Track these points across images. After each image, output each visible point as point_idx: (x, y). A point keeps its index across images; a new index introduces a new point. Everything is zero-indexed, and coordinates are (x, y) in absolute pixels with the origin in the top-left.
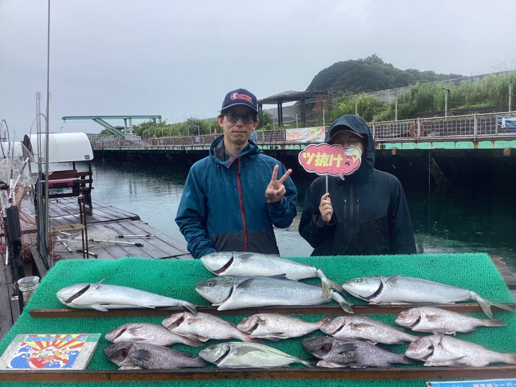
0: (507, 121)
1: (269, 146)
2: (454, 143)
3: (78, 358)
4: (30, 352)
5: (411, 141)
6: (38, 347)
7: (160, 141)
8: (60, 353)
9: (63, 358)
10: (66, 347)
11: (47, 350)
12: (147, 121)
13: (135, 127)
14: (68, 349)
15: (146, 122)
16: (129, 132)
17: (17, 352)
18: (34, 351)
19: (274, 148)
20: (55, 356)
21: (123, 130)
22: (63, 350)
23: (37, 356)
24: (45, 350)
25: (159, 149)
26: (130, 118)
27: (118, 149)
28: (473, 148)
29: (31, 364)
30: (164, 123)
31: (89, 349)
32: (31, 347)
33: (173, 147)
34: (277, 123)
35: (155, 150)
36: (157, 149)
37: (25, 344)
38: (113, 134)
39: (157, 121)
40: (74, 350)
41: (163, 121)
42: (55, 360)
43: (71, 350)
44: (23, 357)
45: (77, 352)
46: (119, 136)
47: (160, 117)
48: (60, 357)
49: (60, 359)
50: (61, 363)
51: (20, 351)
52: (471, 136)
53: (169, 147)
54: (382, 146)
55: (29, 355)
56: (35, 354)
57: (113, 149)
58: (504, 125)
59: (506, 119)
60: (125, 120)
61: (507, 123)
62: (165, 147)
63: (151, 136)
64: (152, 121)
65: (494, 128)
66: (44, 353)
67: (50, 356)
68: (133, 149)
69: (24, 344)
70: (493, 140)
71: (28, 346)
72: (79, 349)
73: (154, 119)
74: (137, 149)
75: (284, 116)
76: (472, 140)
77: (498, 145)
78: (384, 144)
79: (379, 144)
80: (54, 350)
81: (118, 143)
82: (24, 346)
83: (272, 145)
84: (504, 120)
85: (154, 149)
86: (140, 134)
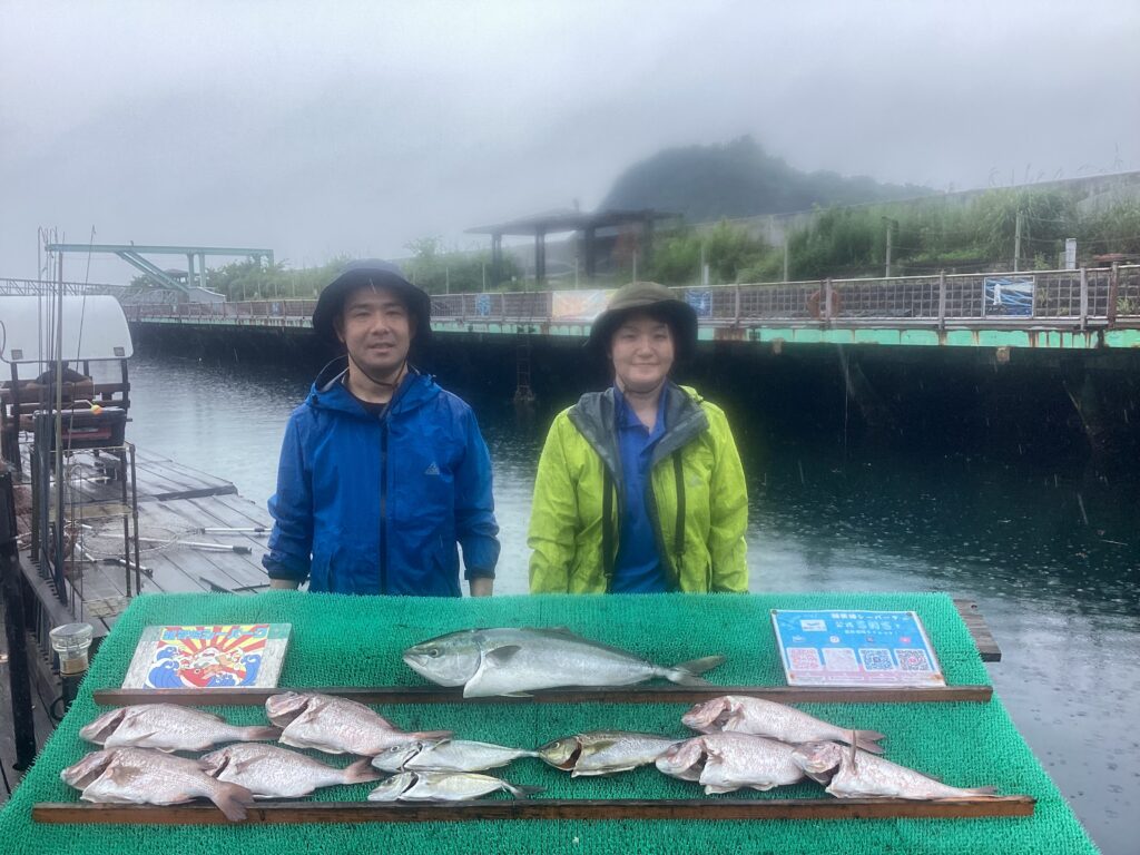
0: (1003, 291)
1: (516, 326)
2: (897, 332)
3: (261, 668)
4: (176, 659)
5: (813, 327)
6: (188, 650)
7: (271, 306)
8: (229, 660)
9: (236, 669)
10: (236, 648)
11: (205, 655)
12: (240, 260)
13: (212, 274)
14: (241, 652)
15: (238, 264)
16: (198, 283)
17: (155, 660)
18: (183, 658)
19: (526, 331)
20: (220, 665)
21: (183, 280)
22: (232, 654)
23: (192, 666)
24: (200, 655)
25: (269, 324)
26: (202, 252)
27: (173, 321)
28: (937, 344)
29: (183, 679)
30: (280, 266)
31: (277, 650)
32: (175, 650)
33: (301, 322)
34: (534, 277)
35: (260, 327)
36: (263, 323)
37: (165, 644)
38: (161, 286)
39: (264, 261)
40: (251, 653)
41: (276, 262)
42: (224, 673)
43: (246, 654)
44: (168, 667)
45: (257, 657)
46: (176, 292)
47: (270, 254)
48: (231, 666)
49: (231, 670)
50: (235, 677)
51: (159, 657)
52: (933, 320)
53: (291, 322)
54: (755, 336)
55: (177, 664)
56: (187, 662)
57: (163, 321)
58: (997, 300)
59: (1003, 287)
60: (191, 257)
61: (1004, 296)
62: (283, 321)
63: (250, 294)
64: (253, 261)
65: (978, 304)
66: (201, 661)
67: (213, 666)
68: (208, 322)
69: (162, 644)
70: (976, 329)
71: (170, 648)
72: (259, 652)
73: (257, 258)
74: (217, 322)
75: (550, 261)
76: (934, 327)
77: (985, 340)
78: (757, 330)
79: (749, 331)
80: (216, 655)
81: (175, 308)
82: (163, 648)
83: (523, 324)
84: (998, 288)
85: (258, 323)
86: (224, 289)
